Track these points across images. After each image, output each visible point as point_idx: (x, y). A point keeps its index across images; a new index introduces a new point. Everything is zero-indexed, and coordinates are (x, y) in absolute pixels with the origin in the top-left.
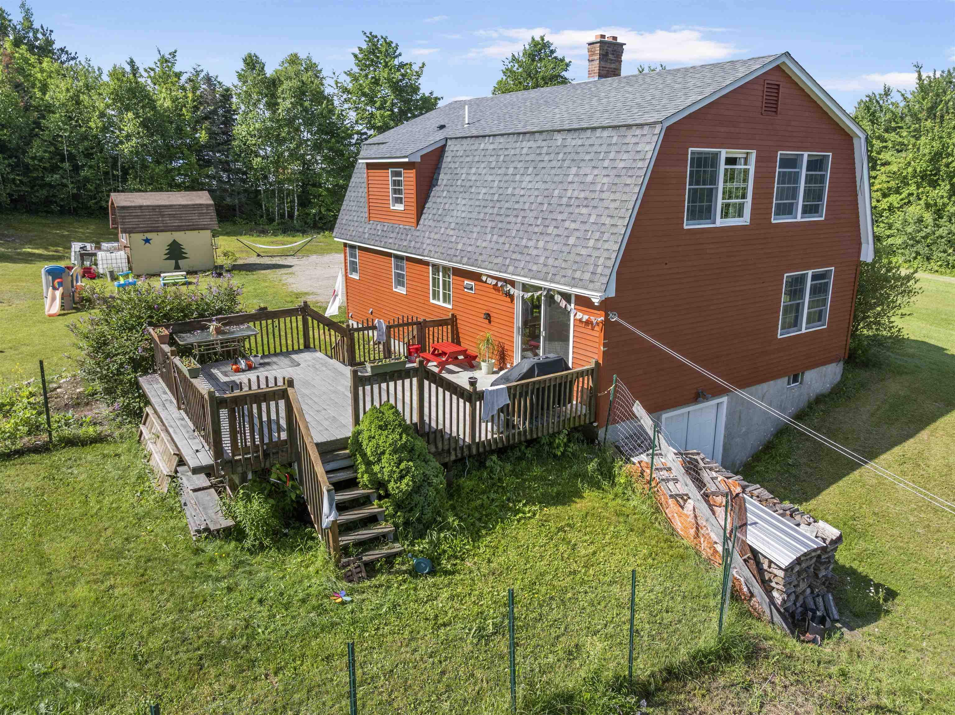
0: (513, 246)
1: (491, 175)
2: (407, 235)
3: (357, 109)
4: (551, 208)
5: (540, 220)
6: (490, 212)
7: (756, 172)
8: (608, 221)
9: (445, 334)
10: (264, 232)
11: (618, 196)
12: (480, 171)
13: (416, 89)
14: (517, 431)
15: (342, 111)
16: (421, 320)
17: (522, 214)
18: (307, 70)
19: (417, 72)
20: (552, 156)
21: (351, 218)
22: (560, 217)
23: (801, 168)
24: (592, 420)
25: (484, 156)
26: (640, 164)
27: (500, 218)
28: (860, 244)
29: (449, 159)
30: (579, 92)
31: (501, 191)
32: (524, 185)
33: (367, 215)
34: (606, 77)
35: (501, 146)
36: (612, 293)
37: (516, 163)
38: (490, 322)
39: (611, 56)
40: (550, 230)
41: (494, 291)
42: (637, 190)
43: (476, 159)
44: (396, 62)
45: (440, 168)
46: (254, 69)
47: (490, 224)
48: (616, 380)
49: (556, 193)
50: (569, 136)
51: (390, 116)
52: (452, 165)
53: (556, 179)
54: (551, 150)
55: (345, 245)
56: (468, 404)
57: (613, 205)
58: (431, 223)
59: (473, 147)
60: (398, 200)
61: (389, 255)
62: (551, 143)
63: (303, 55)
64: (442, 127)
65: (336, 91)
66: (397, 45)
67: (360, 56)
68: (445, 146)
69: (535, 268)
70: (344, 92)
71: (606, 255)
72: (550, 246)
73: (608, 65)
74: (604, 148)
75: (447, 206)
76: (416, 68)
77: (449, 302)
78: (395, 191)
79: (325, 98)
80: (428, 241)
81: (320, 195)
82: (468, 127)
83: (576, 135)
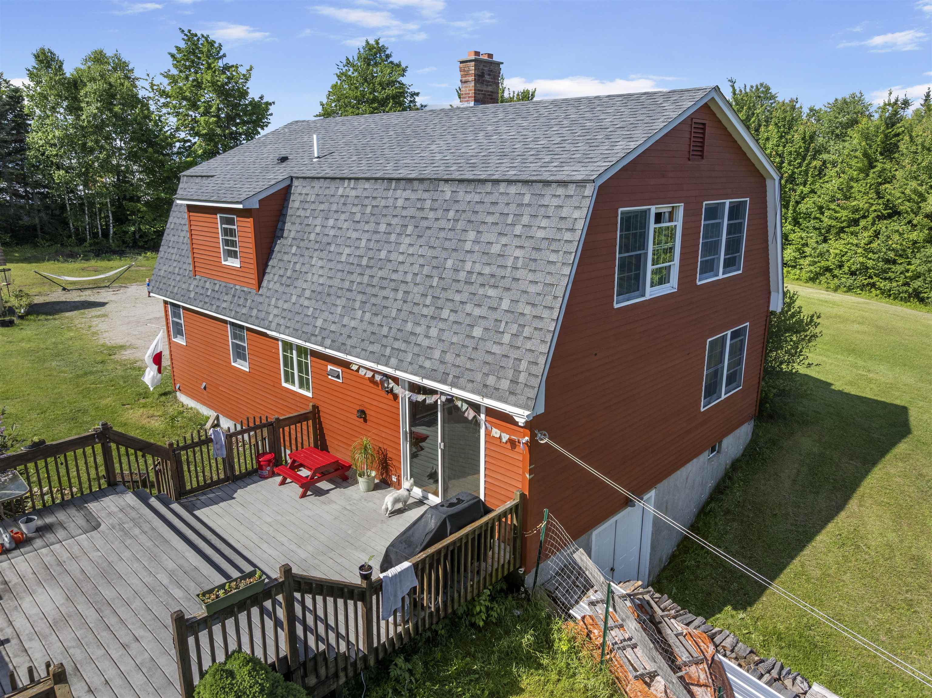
0: (393, 331)
1: (355, 230)
2: (246, 299)
3: (178, 114)
4: (443, 284)
5: (429, 298)
6: (358, 280)
7: (684, 229)
8: (528, 310)
9: (305, 432)
10: (72, 256)
11: (539, 276)
12: (340, 224)
13: (244, 94)
14: (428, 611)
15: (160, 117)
16: (272, 419)
17: (403, 287)
18: (115, 69)
19: (244, 75)
20: (439, 213)
21: (170, 269)
22: (458, 298)
23: (723, 218)
24: (518, 565)
25: (344, 204)
26: (568, 236)
27: (374, 291)
28: (769, 293)
29: (296, 204)
30: (455, 121)
31: (370, 254)
32: (402, 249)
33: (191, 268)
34: (484, 103)
35: (366, 194)
36: (541, 409)
37: (390, 218)
38: (365, 420)
39: (487, 78)
40: (445, 314)
41: (372, 385)
42: (567, 270)
43: (334, 207)
44: (221, 63)
45: (285, 215)
46: (49, 66)
47: (359, 297)
48: (549, 516)
49: (449, 263)
50: (461, 189)
51: (216, 122)
52: (301, 213)
53: (447, 244)
54: (436, 204)
55: (166, 302)
56: (360, 604)
57: (532, 289)
58: (277, 286)
59: (327, 192)
60: (233, 254)
61: (225, 322)
62: (436, 195)
63: (109, 53)
64: (284, 159)
65: (151, 95)
66: (220, 45)
67: (179, 56)
68: (289, 187)
69: (428, 364)
70: (161, 96)
71: (530, 357)
72: (446, 336)
73: (485, 88)
74: (512, 208)
75: (298, 267)
76: (243, 70)
77: (308, 389)
78: (227, 243)
79: (139, 101)
80: (276, 311)
81: (139, 211)
82: (319, 163)
83: (470, 188)
